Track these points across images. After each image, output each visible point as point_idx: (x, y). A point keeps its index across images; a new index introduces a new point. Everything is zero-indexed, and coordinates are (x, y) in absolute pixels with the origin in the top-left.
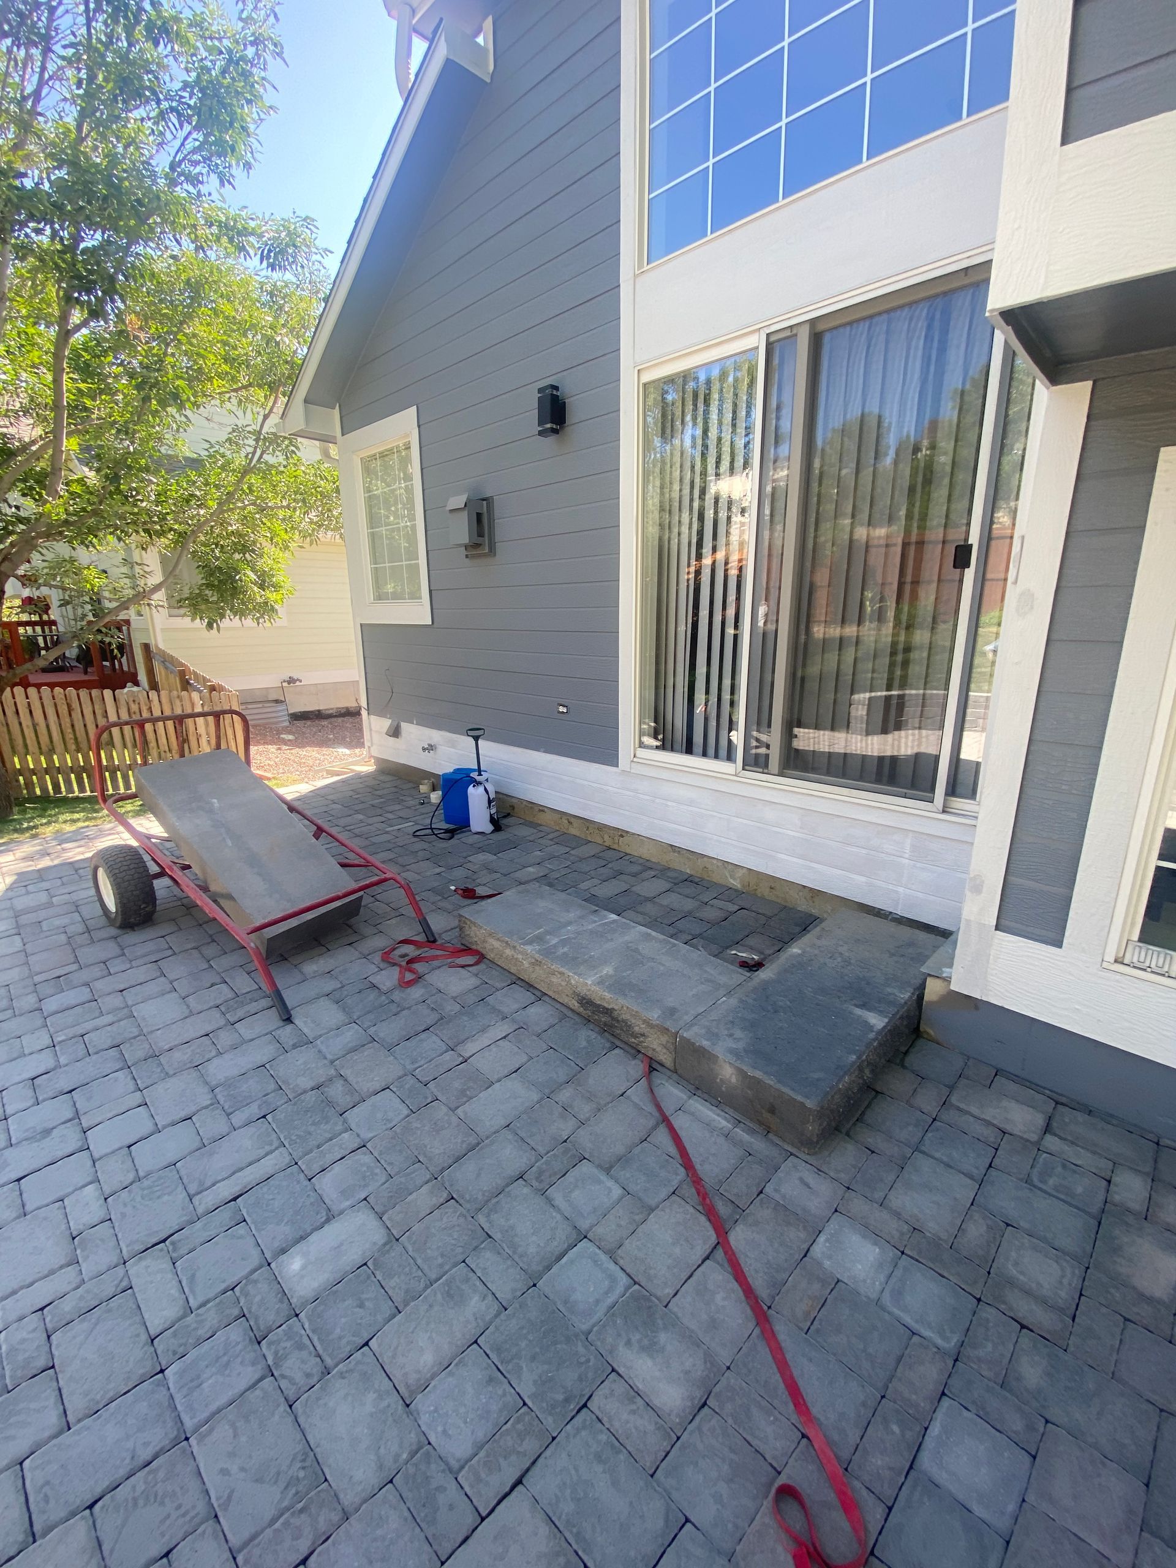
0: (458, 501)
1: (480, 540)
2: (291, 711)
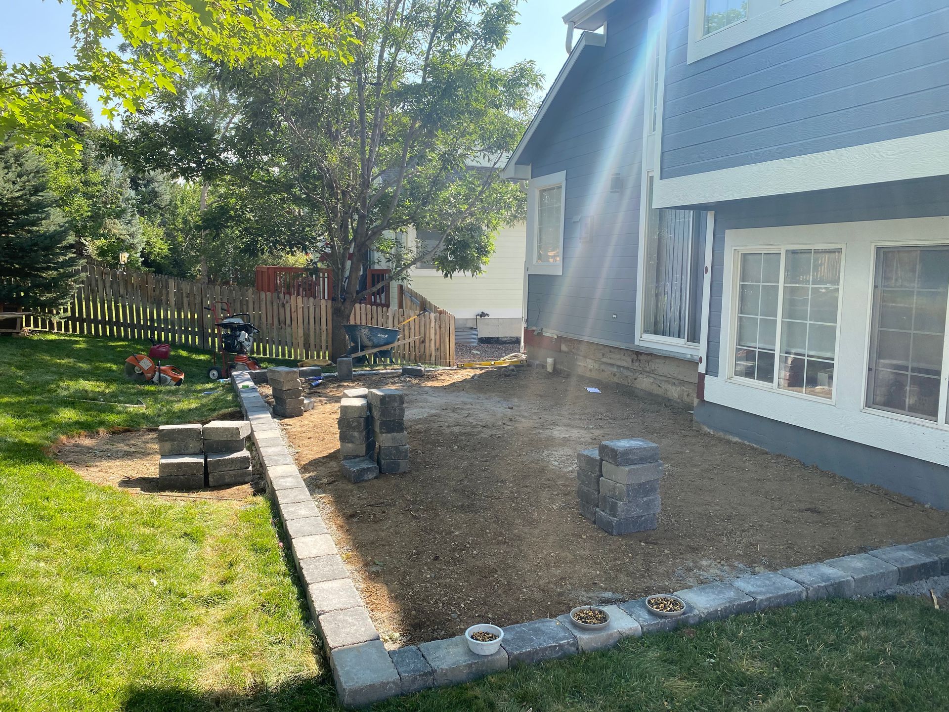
0: (577, 218)
1: (586, 236)
2: (480, 336)
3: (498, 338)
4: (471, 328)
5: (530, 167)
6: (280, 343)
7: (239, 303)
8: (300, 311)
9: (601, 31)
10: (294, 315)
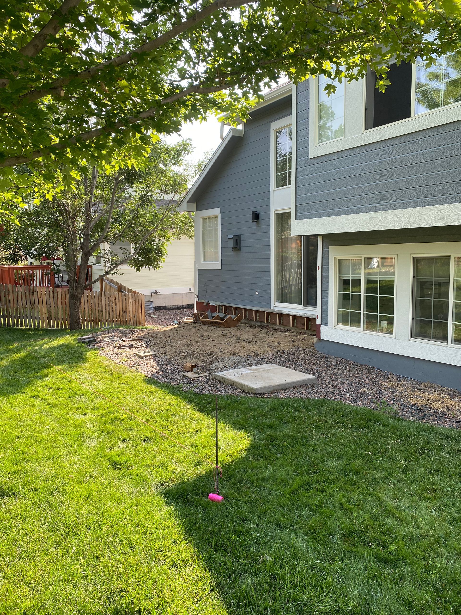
0: (231, 236)
1: (236, 246)
2: (154, 306)
3: (165, 306)
4: (148, 301)
5: (195, 205)
6: (32, 318)
7: (3, 293)
8: (44, 297)
9: (240, 127)
10: (40, 300)
